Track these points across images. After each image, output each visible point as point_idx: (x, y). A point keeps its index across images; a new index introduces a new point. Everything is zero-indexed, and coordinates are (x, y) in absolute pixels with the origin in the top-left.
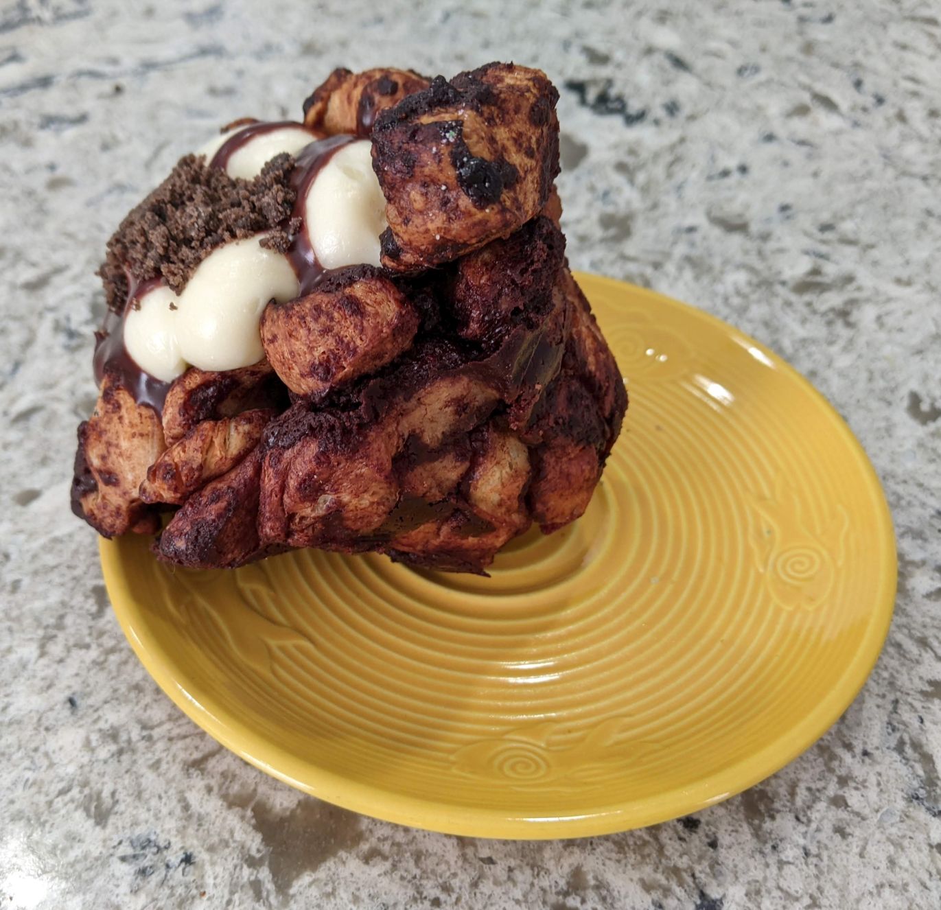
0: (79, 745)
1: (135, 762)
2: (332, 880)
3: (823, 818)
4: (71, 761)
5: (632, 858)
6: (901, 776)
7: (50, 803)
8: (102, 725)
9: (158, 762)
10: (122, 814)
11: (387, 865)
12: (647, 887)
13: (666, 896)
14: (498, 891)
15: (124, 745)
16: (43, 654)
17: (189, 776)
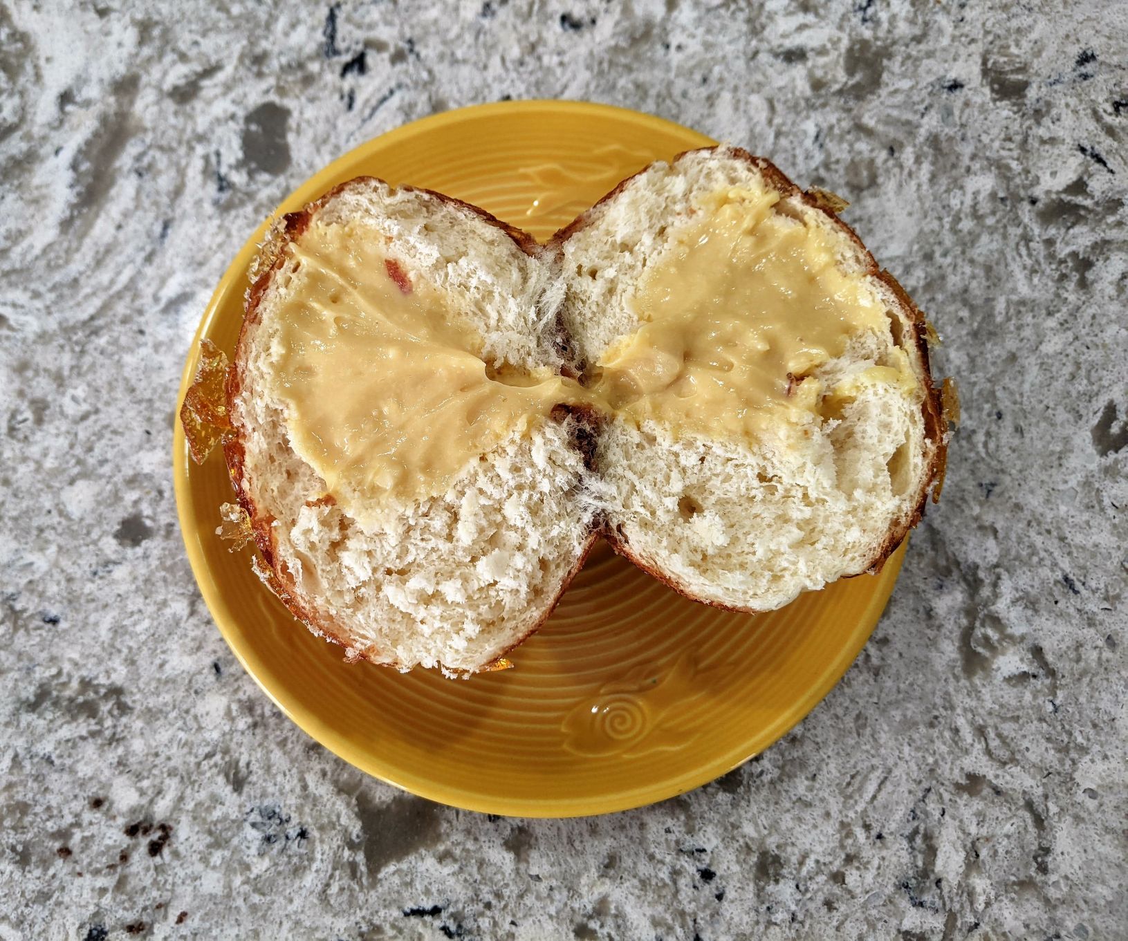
0: (222, 713)
1: (266, 737)
2: (411, 871)
3: (819, 890)
4: (215, 727)
5: (651, 896)
6: (901, 864)
7: (198, 764)
8: (241, 695)
9: (285, 739)
10: (254, 784)
11: (456, 867)
12: (655, 923)
13: (668, 934)
14: (538, 904)
15: (258, 719)
16: (193, 613)
17: (309, 758)
